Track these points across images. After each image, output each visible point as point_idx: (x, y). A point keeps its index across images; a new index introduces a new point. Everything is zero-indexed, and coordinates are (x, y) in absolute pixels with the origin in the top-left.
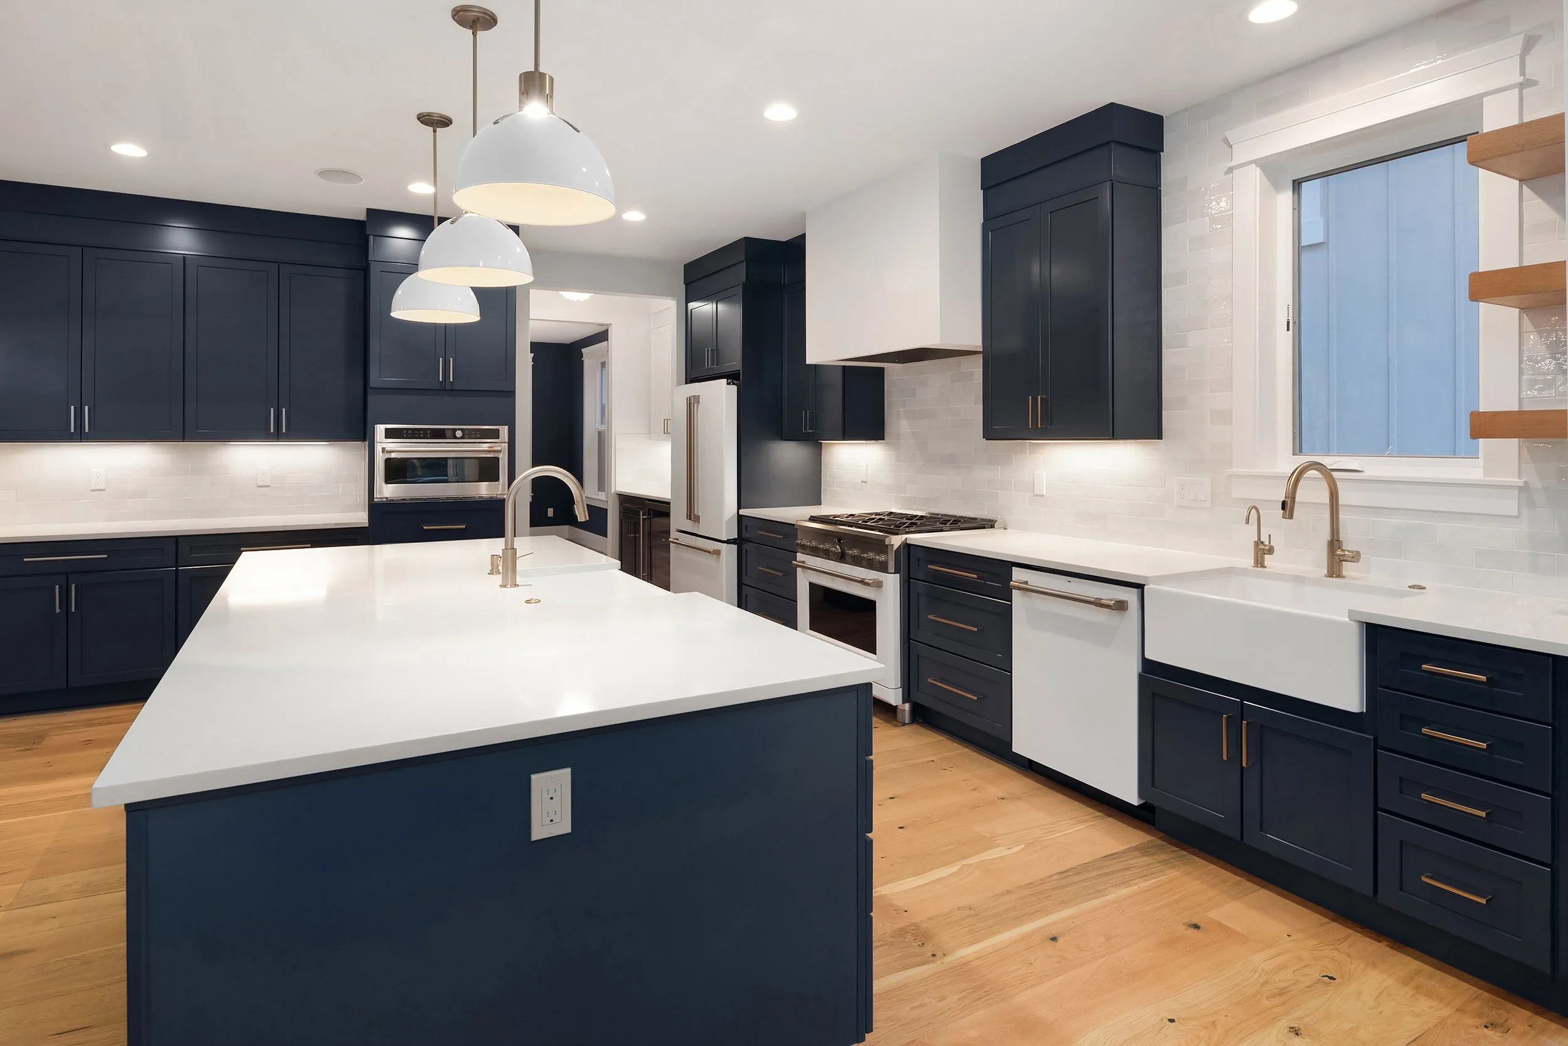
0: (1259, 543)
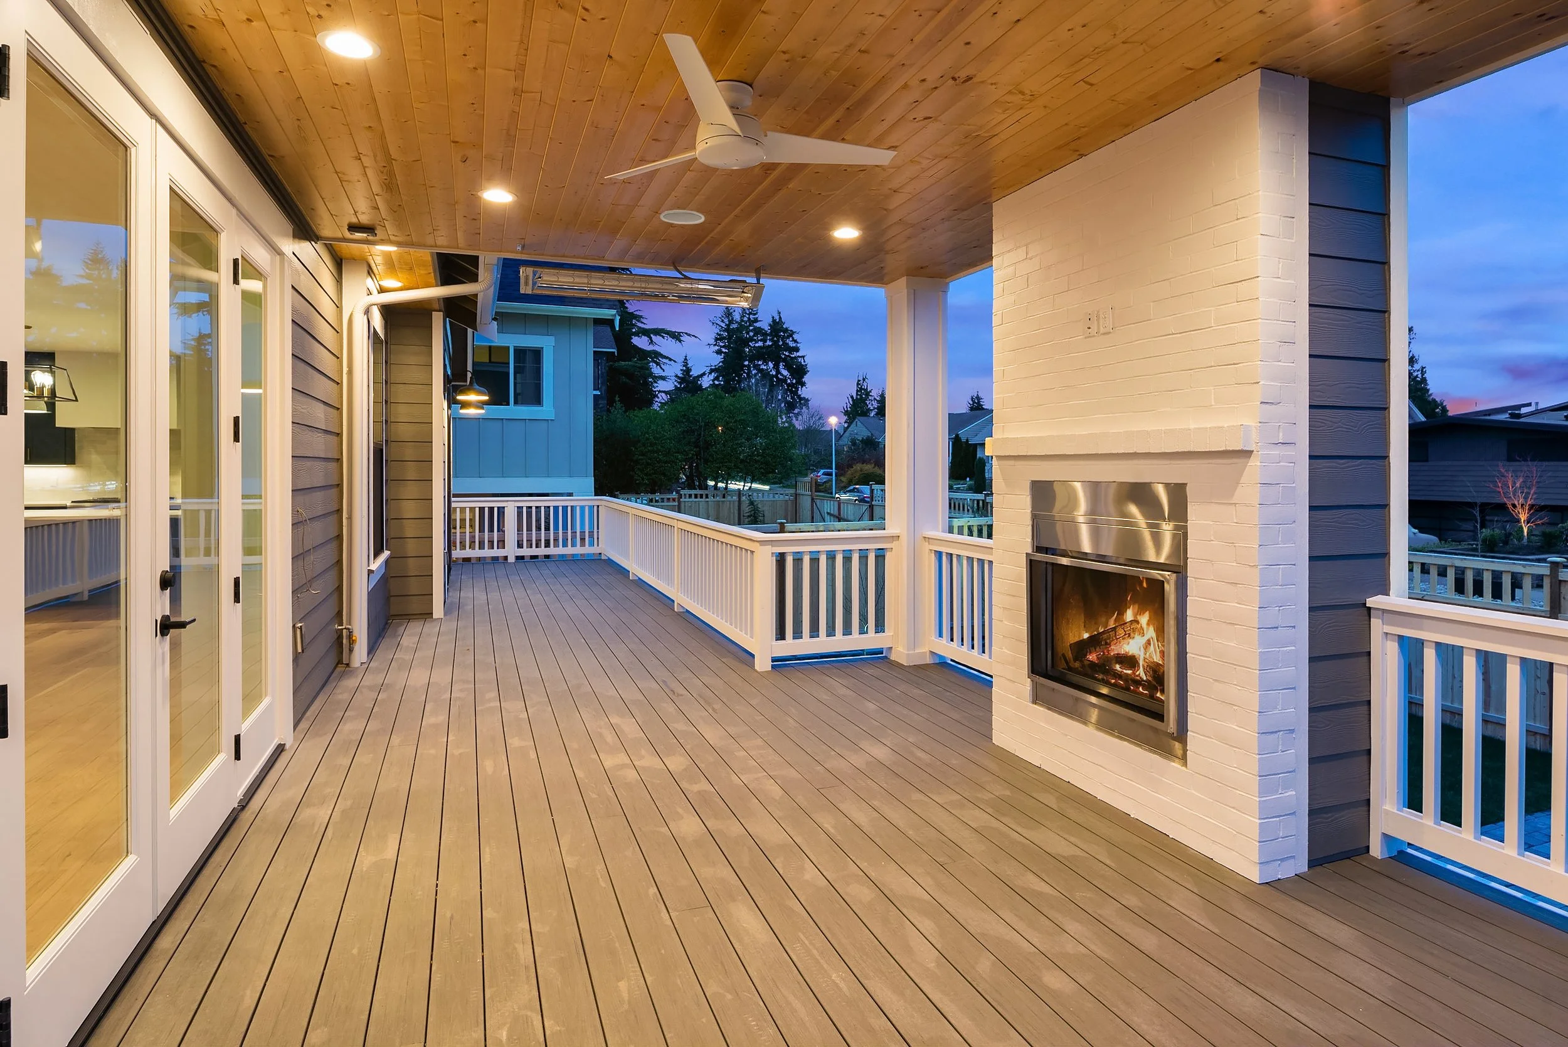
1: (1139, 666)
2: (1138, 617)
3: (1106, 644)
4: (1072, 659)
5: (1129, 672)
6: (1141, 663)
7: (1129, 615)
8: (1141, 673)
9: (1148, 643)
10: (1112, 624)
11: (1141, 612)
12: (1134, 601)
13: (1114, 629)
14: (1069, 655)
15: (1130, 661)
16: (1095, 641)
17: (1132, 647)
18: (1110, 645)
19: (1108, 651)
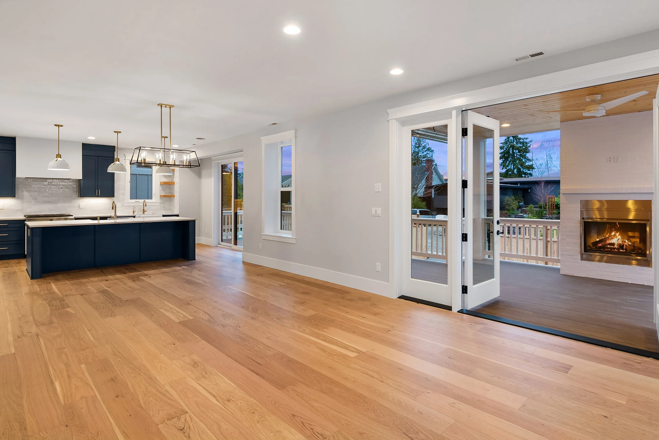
0: (134, 211)
1: (615, 245)
2: (616, 234)
3: (605, 241)
4: (592, 246)
5: (612, 247)
6: (616, 244)
7: (613, 234)
8: (616, 246)
9: (619, 239)
10: (607, 236)
11: (617, 232)
12: (615, 230)
13: (608, 237)
14: (591, 245)
15: (613, 244)
16: (600, 241)
17: (614, 241)
18: (606, 241)
19: (606, 243)
